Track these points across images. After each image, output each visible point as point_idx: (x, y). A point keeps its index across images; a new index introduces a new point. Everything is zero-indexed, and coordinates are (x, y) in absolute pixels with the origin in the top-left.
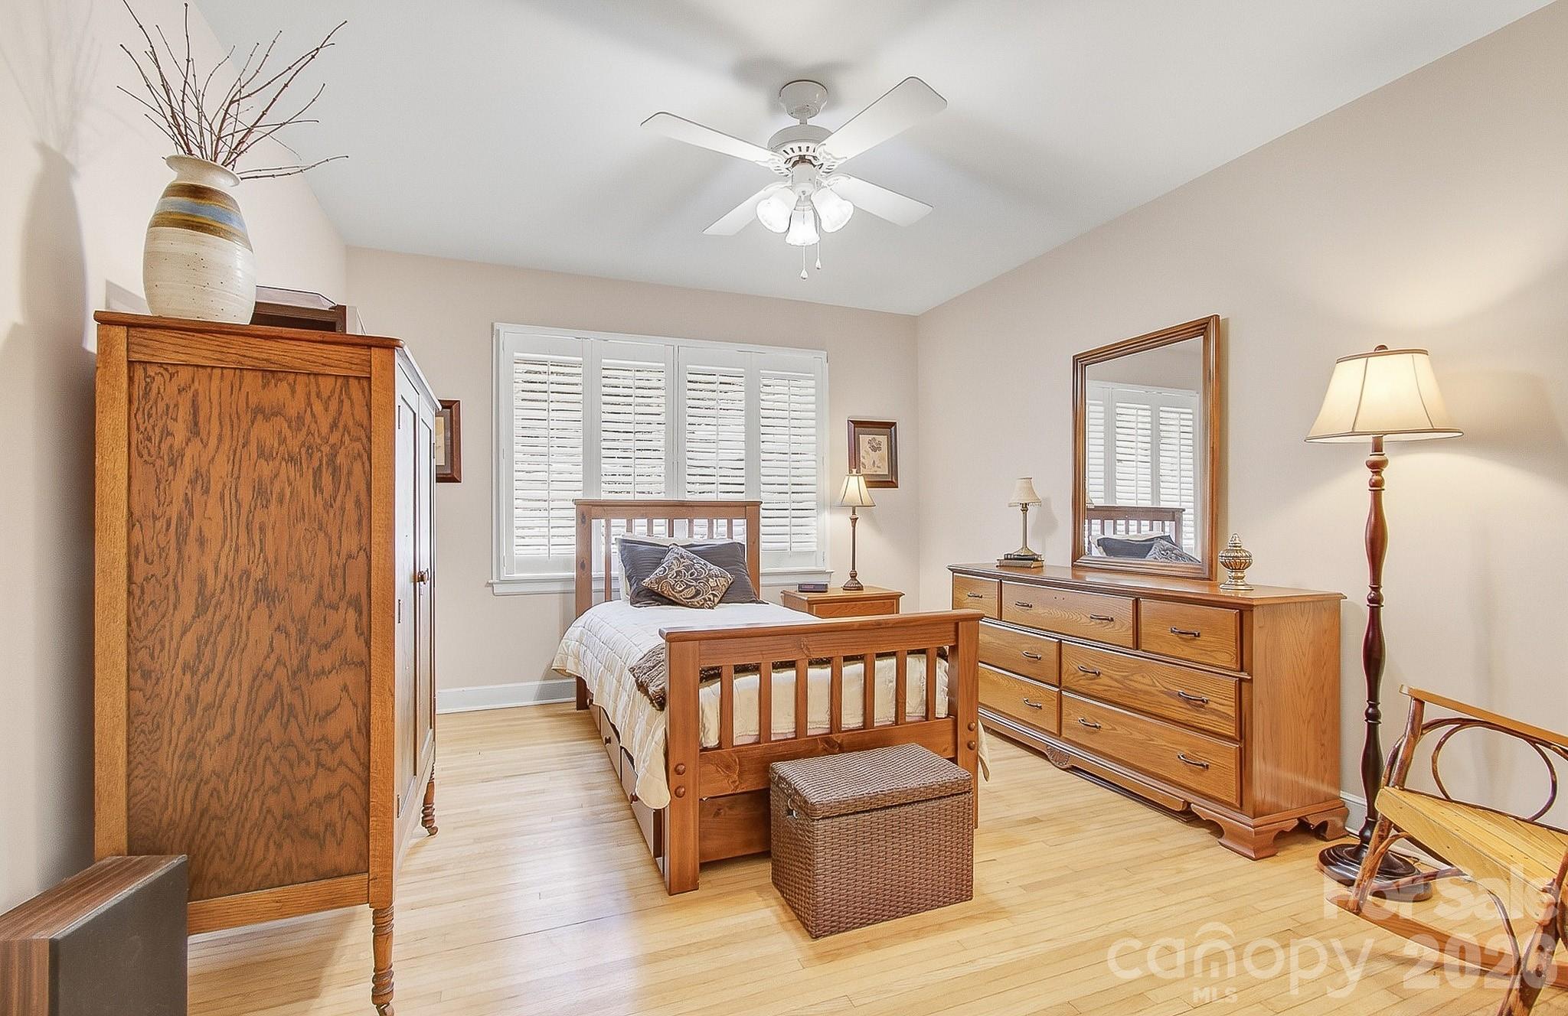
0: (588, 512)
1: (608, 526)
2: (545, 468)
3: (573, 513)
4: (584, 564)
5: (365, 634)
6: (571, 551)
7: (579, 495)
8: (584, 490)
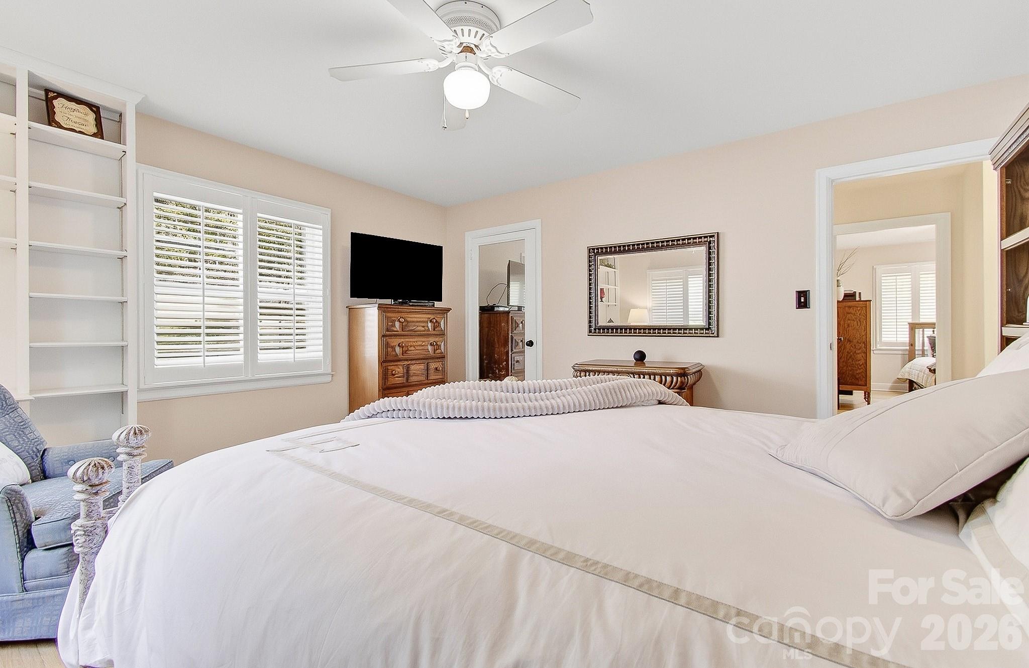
0: (913, 327)
1: (923, 331)
2: (895, 317)
3: (908, 326)
4: (912, 345)
5: (866, 348)
6: (906, 340)
7: (910, 321)
8: (912, 320)
